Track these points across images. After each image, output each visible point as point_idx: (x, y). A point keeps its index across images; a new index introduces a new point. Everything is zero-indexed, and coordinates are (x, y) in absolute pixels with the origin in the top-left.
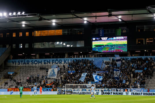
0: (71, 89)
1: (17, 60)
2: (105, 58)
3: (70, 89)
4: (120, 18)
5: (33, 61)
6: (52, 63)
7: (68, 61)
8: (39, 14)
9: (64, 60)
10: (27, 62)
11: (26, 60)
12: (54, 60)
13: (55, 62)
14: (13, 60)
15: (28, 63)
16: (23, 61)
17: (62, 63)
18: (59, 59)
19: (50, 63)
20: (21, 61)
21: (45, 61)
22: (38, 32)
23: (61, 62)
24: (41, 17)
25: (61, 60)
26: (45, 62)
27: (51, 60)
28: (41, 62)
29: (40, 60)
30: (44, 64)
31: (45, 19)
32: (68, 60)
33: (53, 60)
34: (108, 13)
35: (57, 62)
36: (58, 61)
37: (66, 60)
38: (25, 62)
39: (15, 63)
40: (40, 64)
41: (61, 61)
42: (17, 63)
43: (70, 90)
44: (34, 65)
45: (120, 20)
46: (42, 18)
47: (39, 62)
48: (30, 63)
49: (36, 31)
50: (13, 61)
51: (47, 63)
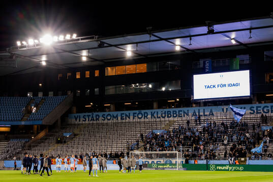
0: (147, 160)
1: (82, 115)
2: (216, 107)
3: (145, 160)
4: (233, 39)
5: (105, 115)
6: (134, 119)
7: (157, 114)
8: (97, 37)
9: (152, 112)
10: (96, 117)
11: (95, 114)
12: (136, 113)
13: (138, 116)
14: (76, 115)
15: (97, 119)
16: (90, 115)
17: (148, 117)
18: (143, 112)
19: (129, 118)
20: (87, 116)
21: (123, 115)
22: (113, 69)
23: (146, 117)
24: (101, 42)
25: (147, 113)
26: (123, 117)
27: (132, 112)
28: (117, 116)
29: (115, 113)
30: (122, 119)
31: (111, 46)
32: (157, 112)
33: (134, 114)
34: (206, 27)
35: (140, 116)
36: (142, 114)
37: (154, 112)
38: (93, 117)
39: (78, 119)
40: (115, 121)
41: (146, 115)
42: (82, 119)
43: (145, 162)
44: (106, 121)
45: (234, 42)
46: (103, 42)
47: (113, 116)
48: (101, 118)
49: (109, 68)
50: (76, 117)
51: (126, 118)
